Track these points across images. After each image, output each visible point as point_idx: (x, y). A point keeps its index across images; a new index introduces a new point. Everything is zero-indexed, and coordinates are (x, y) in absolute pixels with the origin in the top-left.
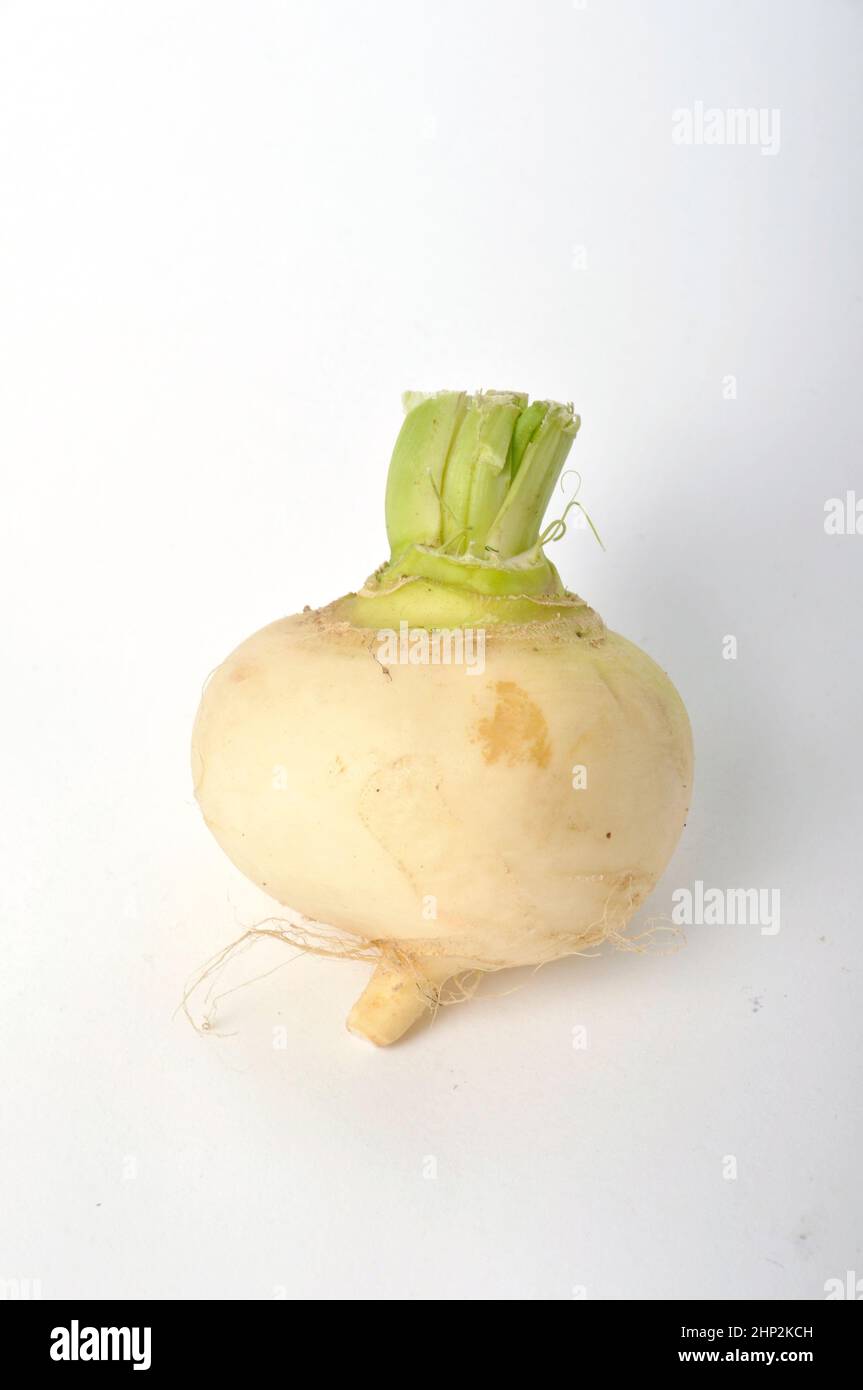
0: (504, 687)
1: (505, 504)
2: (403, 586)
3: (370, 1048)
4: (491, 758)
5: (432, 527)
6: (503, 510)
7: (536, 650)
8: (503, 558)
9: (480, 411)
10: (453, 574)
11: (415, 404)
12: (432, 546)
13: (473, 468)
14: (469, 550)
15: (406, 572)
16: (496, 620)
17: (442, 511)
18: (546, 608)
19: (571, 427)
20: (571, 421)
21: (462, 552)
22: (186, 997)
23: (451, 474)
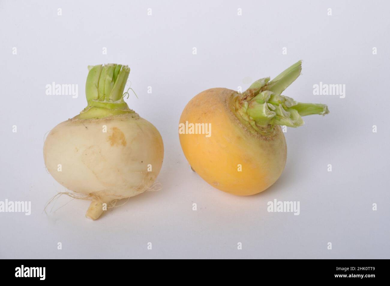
0: (114, 129)
1: (113, 89)
2: (90, 109)
3: (91, 221)
4: (112, 145)
5: (96, 95)
6: (113, 90)
7: (122, 120)
8: (113, 101)
9: (106, 68)
10: (102, 105)
11: (91, 68)
12: (96, 100)
13: (105, 81)
14: (105, 99)
15: (91, 106)
16: (112, 114)
17: (98, 92)
18: (124, 112)
19: (128, 70)
20: (128, 69)
21: (103, 101)
22: (45, 208)
23: (100, 83)
